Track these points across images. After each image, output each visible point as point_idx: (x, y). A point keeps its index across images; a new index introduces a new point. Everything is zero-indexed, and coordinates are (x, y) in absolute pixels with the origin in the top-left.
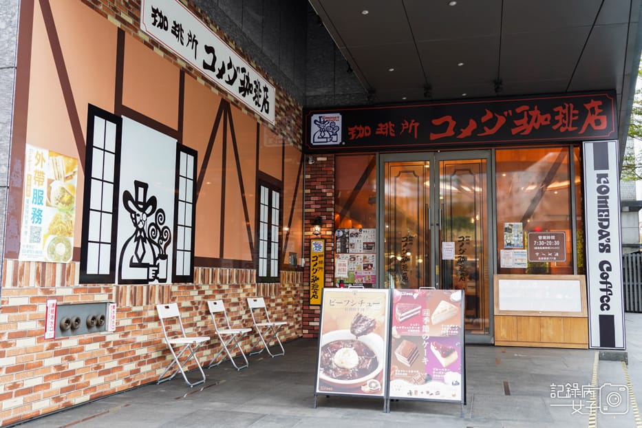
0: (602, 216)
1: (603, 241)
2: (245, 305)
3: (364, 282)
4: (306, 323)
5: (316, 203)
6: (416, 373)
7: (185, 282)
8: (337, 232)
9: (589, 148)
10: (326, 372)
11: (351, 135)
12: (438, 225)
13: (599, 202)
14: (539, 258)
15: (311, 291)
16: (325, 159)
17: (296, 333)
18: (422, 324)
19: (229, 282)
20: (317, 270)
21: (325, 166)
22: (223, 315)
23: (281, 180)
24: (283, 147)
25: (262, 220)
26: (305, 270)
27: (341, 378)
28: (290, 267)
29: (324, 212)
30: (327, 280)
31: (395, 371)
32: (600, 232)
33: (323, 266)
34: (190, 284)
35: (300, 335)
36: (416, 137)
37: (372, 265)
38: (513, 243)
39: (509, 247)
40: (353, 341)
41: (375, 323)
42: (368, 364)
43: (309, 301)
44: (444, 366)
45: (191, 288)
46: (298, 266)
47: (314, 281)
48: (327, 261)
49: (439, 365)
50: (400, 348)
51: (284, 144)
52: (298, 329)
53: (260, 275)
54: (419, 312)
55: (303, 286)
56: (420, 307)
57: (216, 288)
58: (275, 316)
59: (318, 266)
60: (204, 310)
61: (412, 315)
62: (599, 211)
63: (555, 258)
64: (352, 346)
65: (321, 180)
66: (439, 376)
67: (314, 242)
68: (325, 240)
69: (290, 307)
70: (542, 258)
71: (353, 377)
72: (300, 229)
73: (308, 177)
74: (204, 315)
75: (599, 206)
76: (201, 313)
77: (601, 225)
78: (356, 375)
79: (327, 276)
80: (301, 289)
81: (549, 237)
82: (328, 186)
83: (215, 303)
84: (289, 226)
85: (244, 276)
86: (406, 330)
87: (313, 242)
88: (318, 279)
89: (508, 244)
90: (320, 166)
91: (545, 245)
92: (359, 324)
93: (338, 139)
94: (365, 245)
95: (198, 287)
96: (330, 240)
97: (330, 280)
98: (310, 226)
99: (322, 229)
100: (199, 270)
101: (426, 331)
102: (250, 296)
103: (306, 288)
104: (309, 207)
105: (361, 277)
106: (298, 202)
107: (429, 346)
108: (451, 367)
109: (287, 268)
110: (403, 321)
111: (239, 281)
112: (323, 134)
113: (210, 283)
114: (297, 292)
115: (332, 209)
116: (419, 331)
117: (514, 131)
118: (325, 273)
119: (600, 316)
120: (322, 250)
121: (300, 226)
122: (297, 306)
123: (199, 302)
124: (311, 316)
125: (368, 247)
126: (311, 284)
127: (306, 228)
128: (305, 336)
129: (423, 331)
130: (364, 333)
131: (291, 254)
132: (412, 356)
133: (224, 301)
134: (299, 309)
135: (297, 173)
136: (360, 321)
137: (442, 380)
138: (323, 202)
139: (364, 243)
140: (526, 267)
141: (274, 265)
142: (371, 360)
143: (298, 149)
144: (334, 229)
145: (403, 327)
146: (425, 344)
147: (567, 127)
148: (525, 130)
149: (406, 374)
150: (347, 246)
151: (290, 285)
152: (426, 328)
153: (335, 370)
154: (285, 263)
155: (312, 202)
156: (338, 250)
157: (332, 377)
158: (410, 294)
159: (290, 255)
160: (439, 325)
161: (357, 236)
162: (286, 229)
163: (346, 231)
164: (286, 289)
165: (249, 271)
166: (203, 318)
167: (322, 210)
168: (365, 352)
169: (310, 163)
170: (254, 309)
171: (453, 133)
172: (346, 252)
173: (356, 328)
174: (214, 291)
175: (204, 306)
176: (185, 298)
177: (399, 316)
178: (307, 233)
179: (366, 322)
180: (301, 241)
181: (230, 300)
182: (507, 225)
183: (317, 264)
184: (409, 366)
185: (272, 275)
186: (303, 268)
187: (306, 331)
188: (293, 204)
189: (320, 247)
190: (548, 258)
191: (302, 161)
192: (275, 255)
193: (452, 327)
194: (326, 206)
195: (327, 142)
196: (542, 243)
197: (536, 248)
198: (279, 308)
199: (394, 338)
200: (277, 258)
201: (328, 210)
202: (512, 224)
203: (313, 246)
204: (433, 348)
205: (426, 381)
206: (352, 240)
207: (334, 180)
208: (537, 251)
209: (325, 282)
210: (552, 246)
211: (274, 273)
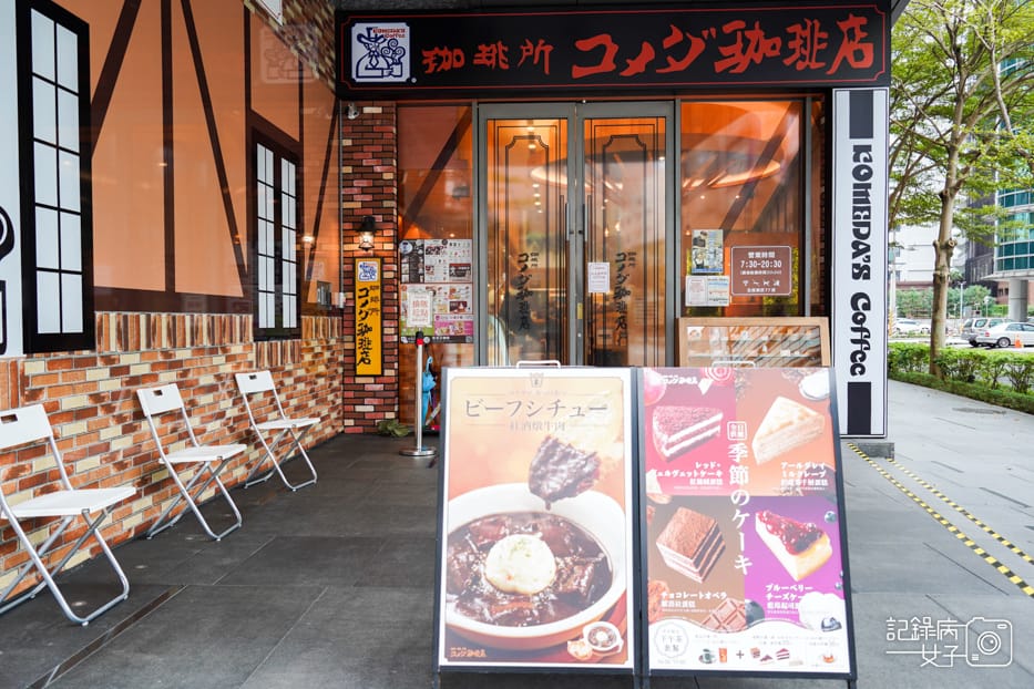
0: (859, 217)
1: (860, 260)
2: (231, 389)
3: (452, 333)
4: (350, 408)
5: (363, 191)
6: (721, 600)
7: (71, 349)
8: (401, 246)
9: (842, 100)
10: (464, 605)
11: (428, 65)
12: (582, 232)
13: (855, 194)
14: (749, 290)
15: (358, 352)
16: (378, 110)
17: (333, 427)
18: (727, 462)
19: (192, 344)
20: (367, 314)
21: (378, 122)
22: (180, 416)
23: (298, 139)
24: (301, 85)
25: (261, 213)
26: (346, 315)
27: (509, 620)
28: (319, 308)
29: (379, 209)
30: (386, 331)
31: (661, 597)
32: (855, 245)
33: (378, 305)
34: (86, 353)
35: (340, 430)
36: (547, 72)
37: (465, 304)
38: (706, 263)
39: (700, 271)
40: (536, 515)
41: (598, 463)
42: (582, 580)
43: (355, 369)
44: (796, 579)
45: (91, 362)
46: (334, 306)
47: (363, 333)
48: (385, 297)
49: (783, 577)
50: (671, 530)
51: (301, 78)
52: (337, 419)
53: (262, 325)
54: (718, 428)
55: (343, 342)
56: (719, 417)
57: (160, 359)
58: (294, 402)
59: (371, 305)
60: (128, 411)
61: (699, 437)
62: (855, 209)
63: (774, 290)
64: (535, 529)
65: (374, 149)
66: (784, 606)
67: (361, 263)
68: (382, 258)
69: (321, 381)
70: (754, 290)
71: (543, 618)
72: (335, 240)
73: (348, 142)
74: (129, 422)
75: (855, 201)
76: (120, 419)
77: (856, 233)
78: (552, 612)
79: (386, 323)
80: (339, 348)
81: (765, 255)
82: (386, 162)
83: (159, 393)
84: (316, 234)
85: (226, 329)
86: (686, 481)
87: (359, 263)
88: (370, 329)
89: (698, 266)
90: (370, 123)
91: (759, 268)
92: (551, 467)
93: (403, 73)
94: (453, 269)
95: (108, 360)
96: (391, 260)
97: (392, 331)
98: (354, 233)
99: (377, 239)
100: (110, 320)
101: (741, 483)
102: (242, 369)
103: (349, 346)
104: (350, 198)
105: (446, 324)
106: (331, 191)
107: (750, 524)
108: (815, 581)
109: (314, 310)
110: (673, 457)
111: (217, 341)
112: (374, 62)
113: (143, 348)
114: (332, 354)
115: (394, 204)
116: (720, 482)
117: (719, 66)
118: (383, 319)
119: (849, 383)
120: (376, 277)
121: (334, 234)
122: (333, 378)
123: (115, 395)
124: (358, 394)
125: (459, 271)
126: (358, 338)
127: (346, 237)
128: (348, 431)
129: (732, 482)
130: (569, 491)
131: (320, 284)
132: (707, 552)
133: (180, 385)
134: (336, 383)
135: (327, 137)
136: (556, 458)
137: (794, 617)
138: (376, 190)
139: (451, 265)
140: (727, 305)
141: (290, 305)
142: (590, 568)
143: (328, 86)
144: (397, 240)
145: (676, 472)
146: (741, 517)
147: (807, 62)
148: (737, 65)
149: (692, 604)
150: (421, 271)
151: (320, 341)
152: (739, 474)
153: (491, 600)
154: (309, 301)
155: (356, 190)
156: (405, 277)
157: (483, 620)
158: (689, 381)
159: (318, 287)
160: (773, 465)
161: (437, 253)
162: (308, 239)
163: (418, 243)
164: (312, 349)
165: (238, 318)
166: (127, 430)
167: (376, 204)
168: (573, 544)
169: (352, 117)
170: (250, 396)
171: (614, 67)
172: (418, 282)
173: (543, 477)
174: (154, 366)
175: (130, 401)
176: (73, 389)
177: (665, 441)
178: (347, 247)
179: (572, 462)
180: (337, 261)
181: (197, 381)
182: (697, 233)
183: (367, 302)
184: (699, 579)
185: (286, 325)
186: (342, 310)
187: (350, 422)
188: (322, 193)
189: (373, 272)
190: (762, 290)
191: (335, 113)
192: (290, 284)
193: (810, 470)
194: (382, 197)
195: (382, 76)
196: (753, 264)
197: (744, 273)
198: (301, 386)
199: (653, 504)
200: (294, 291)
201: (387, 204)
202: (707, 231)
203: (359, 271)
204: (761, 528)
205: (750, 620)
206: (429, 260)
207: (394, 150)
208: (746, 277)
209: (382, 334)
210: (770, 269)
211: (289, 321)
